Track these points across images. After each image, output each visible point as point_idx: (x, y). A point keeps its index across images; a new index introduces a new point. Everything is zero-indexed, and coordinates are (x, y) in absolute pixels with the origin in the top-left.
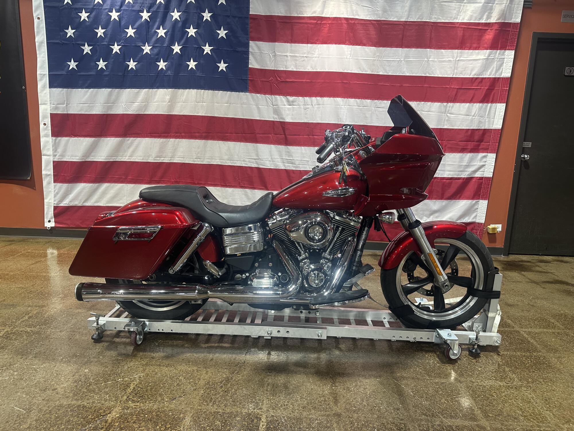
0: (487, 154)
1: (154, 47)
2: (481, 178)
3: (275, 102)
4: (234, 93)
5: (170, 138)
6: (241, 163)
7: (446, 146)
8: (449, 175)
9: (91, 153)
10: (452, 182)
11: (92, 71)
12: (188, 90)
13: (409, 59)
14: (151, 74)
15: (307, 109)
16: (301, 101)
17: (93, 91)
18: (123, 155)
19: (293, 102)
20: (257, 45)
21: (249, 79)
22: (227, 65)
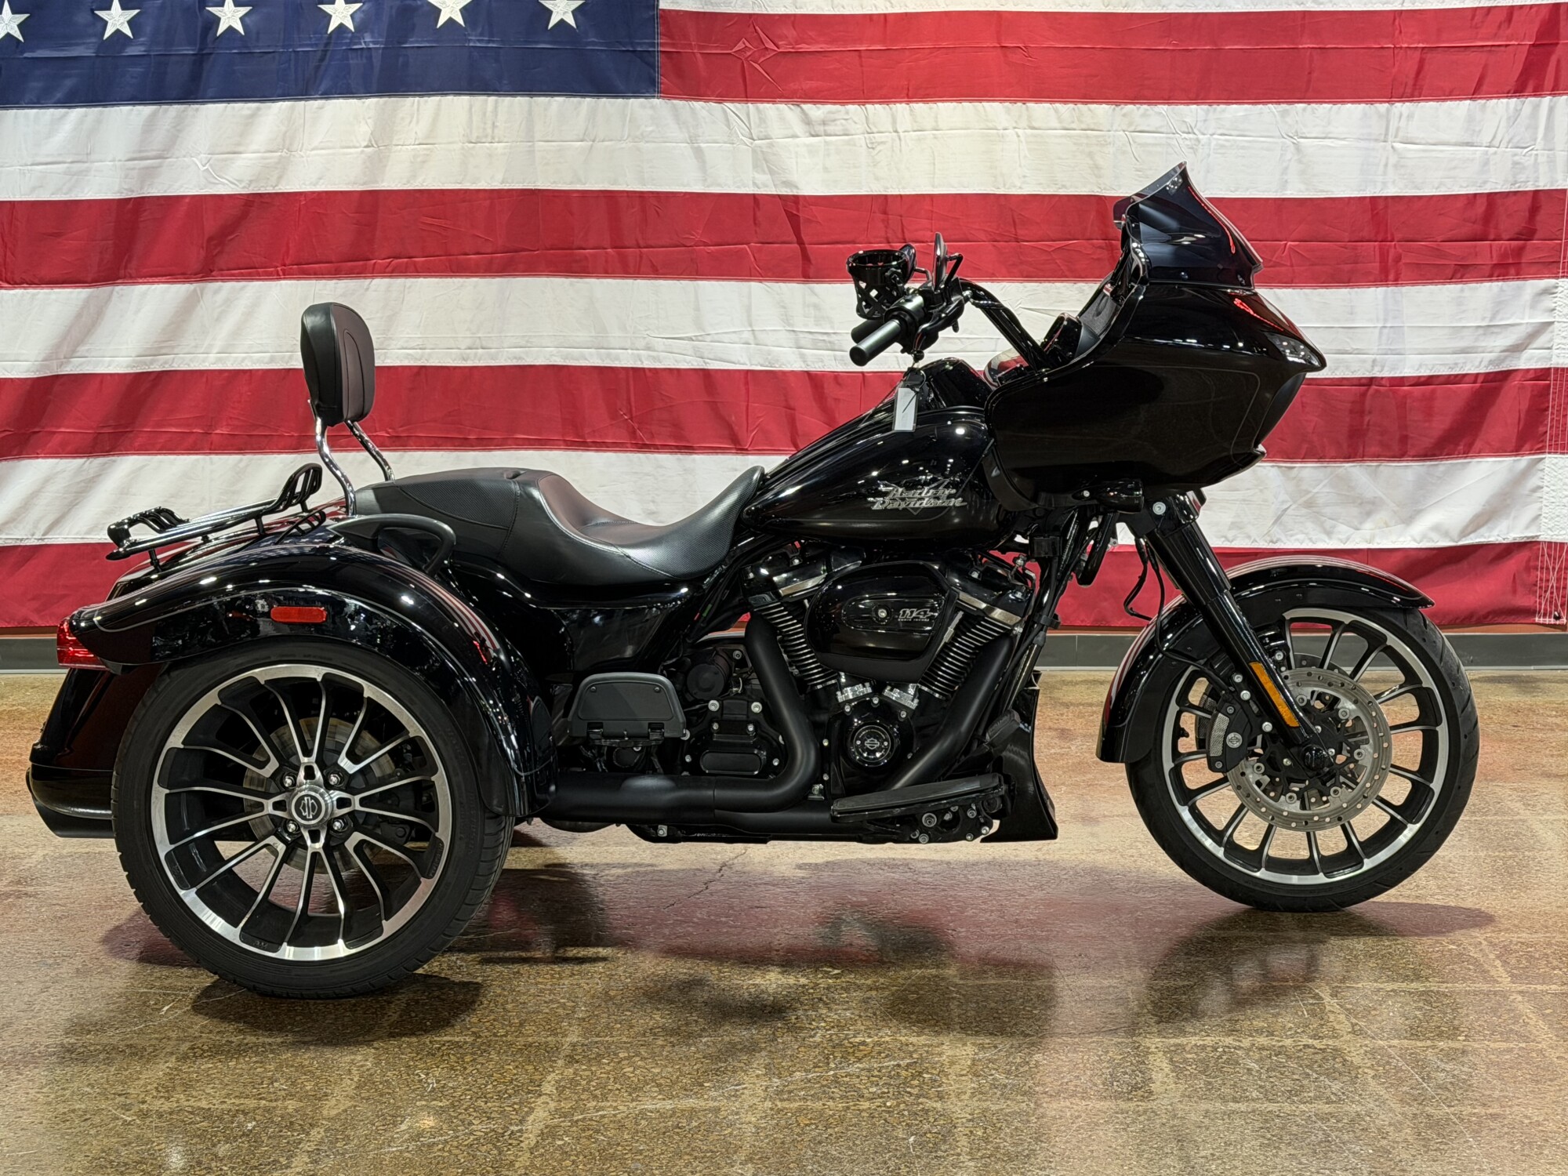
0: (1553, 281)
2: (1543, 374)
3: (758, 126)
4: (605, 102)
5: (373, 277)
6: (639, 355)
7: (1398, 259)
8: (1420, 366)
9: (80, 342)
10: (1433, 392)
11: (77, 45)
12: (437, 98)
14: (301, 46)
15: (879, 148)
16: (855, 119)
17: (85, 115)
18: (196, 347)
19: (824, 123)
21: (660, 49)
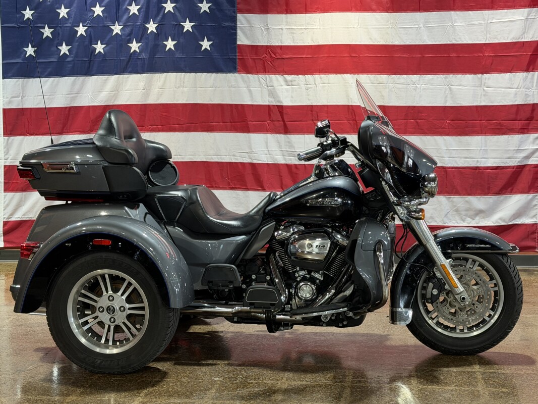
1: (125, 26)
2: (536, 166)
3: (269, 82)
5: (145, 132)
6: (231, 158)
8: (494, 163)
10: (499, 172)
11: (52, 58)
12: (165, 74)
13: (429, 24)
14: (122, 57)
15: (309, 90)
16: (301, 79)
17: (54, 80)
19: (291, 81)
20: (246, 18)
21: (237, 57)
22: (211, 42)
